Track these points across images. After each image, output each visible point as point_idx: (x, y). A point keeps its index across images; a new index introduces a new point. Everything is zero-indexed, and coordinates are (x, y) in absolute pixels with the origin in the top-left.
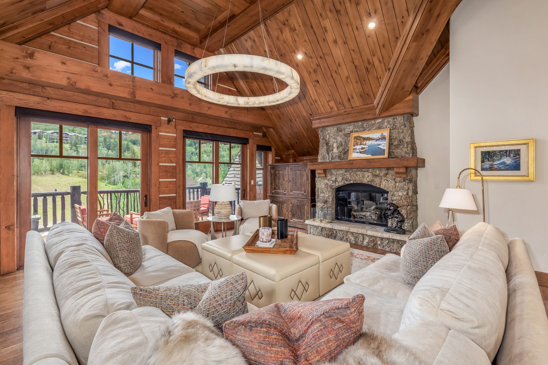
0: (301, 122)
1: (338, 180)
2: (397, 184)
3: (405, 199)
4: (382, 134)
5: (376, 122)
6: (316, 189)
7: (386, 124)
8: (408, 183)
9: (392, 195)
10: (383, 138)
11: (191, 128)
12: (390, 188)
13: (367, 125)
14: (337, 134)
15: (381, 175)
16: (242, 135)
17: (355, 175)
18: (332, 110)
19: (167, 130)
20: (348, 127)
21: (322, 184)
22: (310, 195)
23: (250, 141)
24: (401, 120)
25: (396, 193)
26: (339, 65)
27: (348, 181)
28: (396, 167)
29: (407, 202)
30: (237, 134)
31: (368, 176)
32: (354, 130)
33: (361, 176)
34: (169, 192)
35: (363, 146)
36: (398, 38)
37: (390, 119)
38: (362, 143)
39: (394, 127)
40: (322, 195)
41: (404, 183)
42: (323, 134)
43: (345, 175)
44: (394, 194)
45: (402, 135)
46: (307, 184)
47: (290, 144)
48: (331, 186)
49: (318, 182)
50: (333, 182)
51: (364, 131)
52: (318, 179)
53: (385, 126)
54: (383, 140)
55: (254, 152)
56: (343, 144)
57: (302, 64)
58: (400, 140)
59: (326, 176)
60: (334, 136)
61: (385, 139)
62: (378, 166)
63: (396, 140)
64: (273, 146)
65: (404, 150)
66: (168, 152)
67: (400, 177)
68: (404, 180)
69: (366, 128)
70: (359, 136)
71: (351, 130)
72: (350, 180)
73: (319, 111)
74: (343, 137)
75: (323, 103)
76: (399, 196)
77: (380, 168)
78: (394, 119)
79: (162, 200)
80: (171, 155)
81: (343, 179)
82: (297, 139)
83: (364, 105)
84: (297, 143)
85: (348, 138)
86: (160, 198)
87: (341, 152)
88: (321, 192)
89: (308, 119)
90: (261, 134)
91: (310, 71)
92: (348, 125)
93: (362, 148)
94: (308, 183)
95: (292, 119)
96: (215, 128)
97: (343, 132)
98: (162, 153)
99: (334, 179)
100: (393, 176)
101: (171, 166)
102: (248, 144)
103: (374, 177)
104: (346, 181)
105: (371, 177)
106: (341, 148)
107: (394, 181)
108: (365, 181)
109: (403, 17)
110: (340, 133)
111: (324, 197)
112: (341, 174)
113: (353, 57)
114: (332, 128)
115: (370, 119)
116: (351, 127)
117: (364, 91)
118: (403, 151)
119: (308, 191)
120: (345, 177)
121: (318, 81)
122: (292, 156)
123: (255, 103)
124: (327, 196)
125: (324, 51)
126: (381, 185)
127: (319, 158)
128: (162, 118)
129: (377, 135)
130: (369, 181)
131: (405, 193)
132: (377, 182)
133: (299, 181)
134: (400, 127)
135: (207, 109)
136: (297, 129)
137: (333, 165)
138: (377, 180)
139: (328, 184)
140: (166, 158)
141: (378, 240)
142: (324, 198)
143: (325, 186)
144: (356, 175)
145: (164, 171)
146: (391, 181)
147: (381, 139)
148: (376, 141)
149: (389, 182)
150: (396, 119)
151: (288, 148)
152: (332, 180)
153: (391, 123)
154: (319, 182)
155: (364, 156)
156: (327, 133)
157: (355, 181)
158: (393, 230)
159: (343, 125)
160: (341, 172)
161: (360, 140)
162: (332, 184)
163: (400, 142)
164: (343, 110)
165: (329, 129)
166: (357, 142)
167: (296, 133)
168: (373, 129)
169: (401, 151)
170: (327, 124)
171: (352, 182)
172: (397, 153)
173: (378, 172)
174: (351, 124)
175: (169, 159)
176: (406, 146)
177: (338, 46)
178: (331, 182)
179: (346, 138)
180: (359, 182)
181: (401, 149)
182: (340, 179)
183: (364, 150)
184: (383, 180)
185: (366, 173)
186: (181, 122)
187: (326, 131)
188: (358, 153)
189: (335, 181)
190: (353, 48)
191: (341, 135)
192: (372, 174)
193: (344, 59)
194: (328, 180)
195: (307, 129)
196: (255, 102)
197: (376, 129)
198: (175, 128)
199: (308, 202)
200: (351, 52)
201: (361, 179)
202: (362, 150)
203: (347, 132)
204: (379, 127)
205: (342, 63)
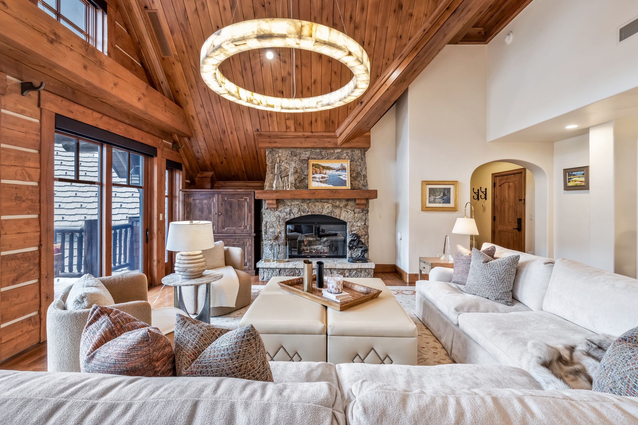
0: (238, 136)
1: (294, 211)
2: (356, 214)
3: (363, 229)
4: (342, 164)
5: (335, 151)
6: (264, 223)
7: (345, 155)
8: (365, 214)
9: (352, 226)
10: (343, 169)
11: (72, 112)
12: (350, 219)
13: (325, 154)
14: (291, 159)
15: (341, 206)
16: (149, 140)
17: (313, 206)
18: (288, 130)
19: (20, 107)
20: (304, 153)
21: (271, 217)
22: (253, 231)
23: (159, 152)
24: (359, 153)
25: (355, 223)
26: (315, 82)
27: (306, 213)
28: (358, 199)
29: (365, 231)
30: (142, 139)
31: (328, 207)
32: (311, 156)
33: (320, 207)
34: (25, 243)
35: (324, 175)
36: (379, 77)
37: (349, 151)
38: (321, 172)
39: (353, 159)
40: (271, 230)
41: (362, 214)
42: (272, 157)
43: (301, 205)
44: (353, 225)
45: (360, 168)
46: (249, 216)
47: (211, 163)
48: (284, 219)
49: (266, 214)
50: (286, 214)
51: (322, 159)
52: (266, 211)
53: (344, 157)
54: (343, 171)
55: (163, 170)
56: (299, 170)
57: (270, 65)
58: (357, 172)
59: (277, 208)
60: (286, 161)
61: (345, 170)
62: (342, 197)
63: (354, 171)
64: (184, 164)
65: (362, 182)
66: (21, 157)
67: (360, 208)
68: (363, 211)
69: (324, 157)
70: (318, 164)
71: (307, 156)
72: (308, 212)
73: (271, 128)
74: (298, 162)
75: (280, 119)
76: (358, 226)
77: (340, 200)
78: (352, 151)
79: (7, 264)
80: (28, 164)
81: (299, 210)
82: (225, 158)
83: (325, 132)
84: (222, 163)
85: (304, 164)
86: (4, 256)
87: (297, 179)
88: (270, 227)
89: (252, 135)
90: (171, 144)
91: (277, 77)
92: (304, 150)
93: (322, 178)
94: (251, 216)
95: (226, 131)
96: (112, 122)
97: (298, 157)
98: (8, 156)
99: (288, 210)
100: (353, 207)
101: (28, 186)
102: (156, 156)
103: (334, 208)
104: (303, 212)
105: (330, 208)
106: (296, 175)
107: (353, 212)
108: (325, 212)
109: (389, 59)
110: (295, 158)
111: (275, 232)
112: (297, 205)
113: (333, 79)
114: (284, 150)
115: (330, 148)
116: (308, 154)
117: (331, 118)
118: (360, 183)
119: (251, 225)
120: (302, 208)
121: (282, 92)
122: (209, 180)
123: (262, 104)
124: (279, 230)
125: (303, 61)
126: (341, 217)
127: (266, 185)
128: (8, 77)
129: (336, 165)
130: (328, 213)
131: (363, 224)
132: (337, 214)
133: (237, 213)
134: (358, 160)
135: (112, 85)
136: (229, 145)
137: (291, 195)
138: (337, 211)
139: (280, 217)
140: (16, 169)
141: (346, 272)
142: (275, 234)
143: (277, 219)
144: (315, 206)
145: (13, 198)
146: (350, 212)
147: (341, 169)
148: (337, 171)
149: (349, 213)
150: (354, 151)
151: (204, 169)
152: (285, 212)
153: (350, 154)
154: (268, 214)
155: (325, 186)
156: (277, 155)
157: (314, 212)
158: (358, 260)
159: (299, 149)
160: (298, 203)
161: (319, 168)
162: (286, 217)
163: (358, 175)
164: (301, 132)
165: (280, 151)
166: (316, 171)
167: (226, 149)
168: (332, 158)
169: (358, 183)
170: (279, 145)
171: (309, 214)
172: (355, 184)
173: (338, 203)
174: (308, 149)
175: (24, 171)
176: (363, 179)
177: (321, 61)
178: (285, 213)
179: (302, 164)
180: (317, 213)
181: (359, 181)
182: (295, 210)
183: (324, 179)
184: (343, 211)
185: (325, 204)
186: (52, 96)
187: (276, 154)
188: (318, 182)
189: (290, 213)
190: (336, 70)
191: (295, 160)
192: (333, 205)
193: (322, 78)
194: (280, 212)
195: (245, 147)
196: (261, 102)
197: (335, 158)
198: (39, 105)
199: (250, 240)
200: (333, 72)
201: (320, 210)
202: (323, 180)
203: (304, 158)
204: (338, 158)
205: (319, 80)
